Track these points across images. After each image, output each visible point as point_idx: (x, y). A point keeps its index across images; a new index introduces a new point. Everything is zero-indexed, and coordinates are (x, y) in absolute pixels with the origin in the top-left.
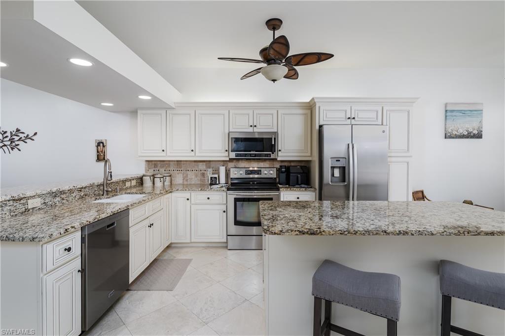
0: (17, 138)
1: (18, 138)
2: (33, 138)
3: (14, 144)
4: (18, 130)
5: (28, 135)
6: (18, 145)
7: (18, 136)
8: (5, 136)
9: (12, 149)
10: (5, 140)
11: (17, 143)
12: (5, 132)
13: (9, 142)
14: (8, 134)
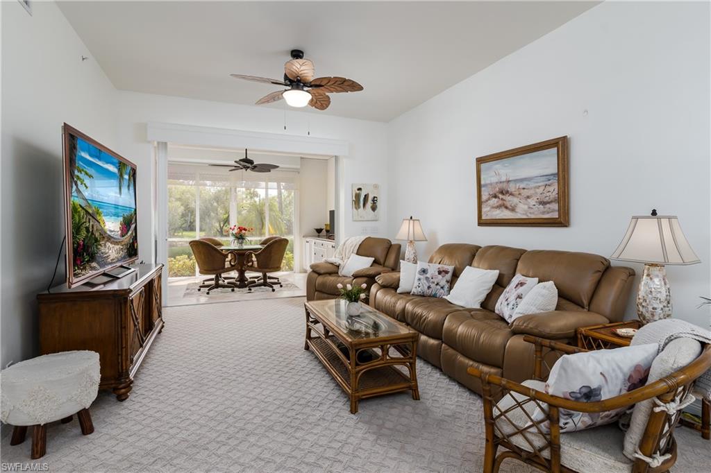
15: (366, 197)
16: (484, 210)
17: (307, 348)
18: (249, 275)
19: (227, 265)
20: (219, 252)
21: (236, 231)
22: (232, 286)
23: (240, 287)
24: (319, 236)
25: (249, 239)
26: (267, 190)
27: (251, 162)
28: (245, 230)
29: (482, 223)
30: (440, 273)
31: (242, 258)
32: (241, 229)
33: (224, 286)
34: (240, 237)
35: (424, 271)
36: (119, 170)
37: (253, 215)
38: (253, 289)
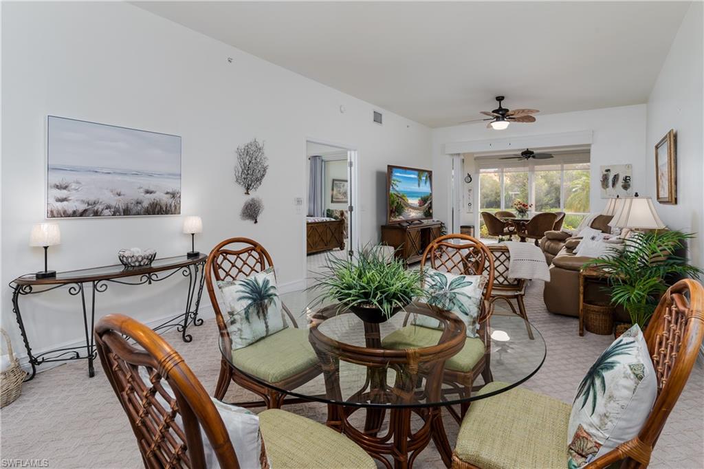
15: (616, 178)
16: (660, 189)
20: (499, 220)
27: (532, 153)
29: (659, 202)
36: (419, 176)
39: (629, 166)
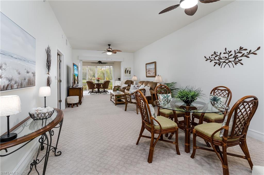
0: (239, 55)
1: (241, 54)
2: (256, 52)
3: (237, 60)
4: (241, 48)
5: (250, 51)
6: (241, 60)
7: (242, 53)
8: (230, 54)
9: (236, 64)
10: (230, 57)
11: (240, 59)
12: (231, 51)
13: (233, 59)
14: (233, 53)
15: (128, 71)
16: (147, 74)
17: (111, 100)
18: (101, 90)
19: (95, 87)
20: (93, 84)
21: (97, 79)
22: (96, 92)
23: (98, 93)
24: (119, 80)
25: (101, 81)
26: (105, 68)
27: (101, 62)
28: (99, 79)
29: (147, 77)
30: (137, 86)
31: (99, 86)
32: (98, 78)
33: (94, 92)
34: (98, 81)
35: (134, 86)
37: (102, 75)
38: (101, 93)
39: (130, 68)
